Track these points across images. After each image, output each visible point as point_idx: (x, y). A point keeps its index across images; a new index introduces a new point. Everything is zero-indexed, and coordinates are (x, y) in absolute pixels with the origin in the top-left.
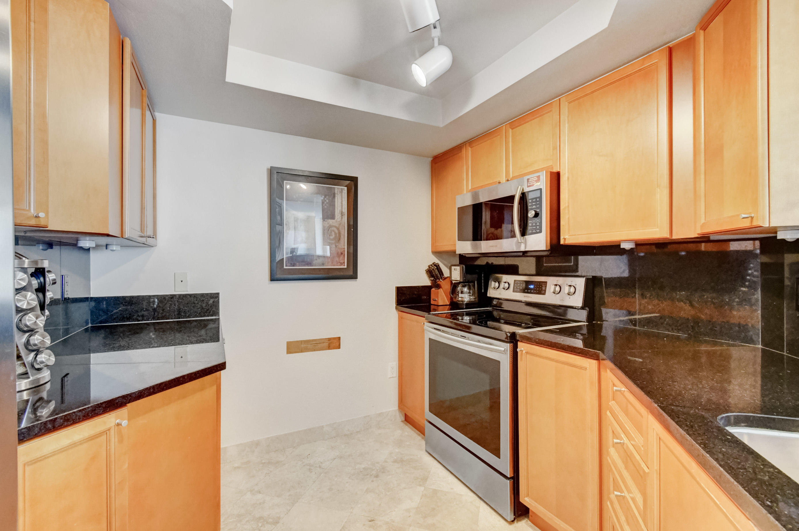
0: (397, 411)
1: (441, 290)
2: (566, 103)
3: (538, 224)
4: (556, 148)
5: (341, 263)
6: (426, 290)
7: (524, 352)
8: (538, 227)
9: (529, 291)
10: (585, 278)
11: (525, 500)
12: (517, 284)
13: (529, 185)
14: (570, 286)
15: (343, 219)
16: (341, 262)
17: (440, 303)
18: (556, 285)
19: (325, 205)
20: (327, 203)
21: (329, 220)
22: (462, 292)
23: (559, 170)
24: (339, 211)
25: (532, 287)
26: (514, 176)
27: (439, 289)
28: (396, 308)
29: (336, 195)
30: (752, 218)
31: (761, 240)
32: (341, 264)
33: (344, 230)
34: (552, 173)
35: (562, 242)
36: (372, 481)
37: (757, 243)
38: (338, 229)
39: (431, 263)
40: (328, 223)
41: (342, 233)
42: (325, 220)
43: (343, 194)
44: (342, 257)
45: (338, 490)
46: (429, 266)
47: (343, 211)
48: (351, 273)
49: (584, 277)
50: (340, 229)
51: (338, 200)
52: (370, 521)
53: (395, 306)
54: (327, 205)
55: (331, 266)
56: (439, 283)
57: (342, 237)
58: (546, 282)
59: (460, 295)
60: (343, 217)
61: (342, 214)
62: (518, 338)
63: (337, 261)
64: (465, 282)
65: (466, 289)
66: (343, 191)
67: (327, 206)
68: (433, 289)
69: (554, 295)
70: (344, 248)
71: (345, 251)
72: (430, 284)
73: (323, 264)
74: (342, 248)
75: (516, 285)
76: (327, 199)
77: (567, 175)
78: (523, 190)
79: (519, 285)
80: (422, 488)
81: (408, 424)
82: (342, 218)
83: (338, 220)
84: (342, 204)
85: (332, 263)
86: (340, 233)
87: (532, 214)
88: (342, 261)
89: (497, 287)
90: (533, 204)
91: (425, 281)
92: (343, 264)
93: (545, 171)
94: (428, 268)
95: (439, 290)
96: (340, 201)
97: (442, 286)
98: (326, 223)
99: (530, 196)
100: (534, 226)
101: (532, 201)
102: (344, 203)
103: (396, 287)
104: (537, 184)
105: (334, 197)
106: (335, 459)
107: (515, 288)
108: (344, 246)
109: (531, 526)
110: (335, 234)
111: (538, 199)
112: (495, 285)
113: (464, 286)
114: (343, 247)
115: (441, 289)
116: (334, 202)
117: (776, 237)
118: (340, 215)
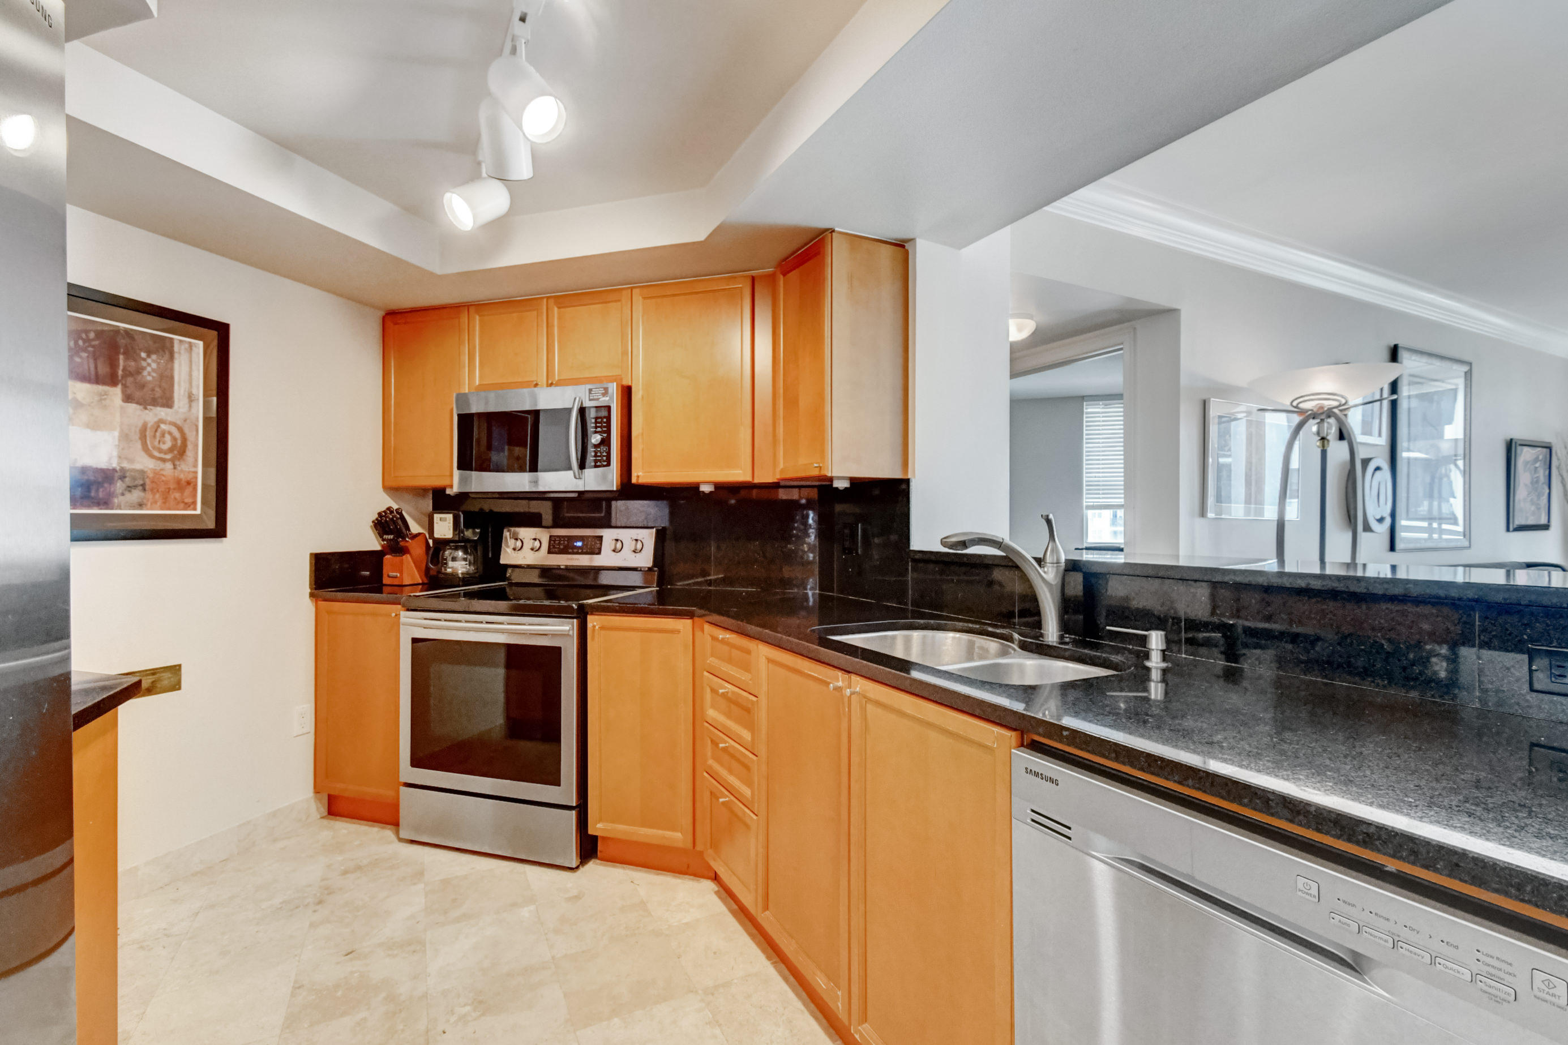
0: (313, 800)
1: (407, 558)
2: (641, 298)
3: (605, 454)
4: (627, 354)
5: (186, 504)
6: (372, 560)
7: (597, 627)
8: (605, 458)
9: (575, 551)
10: (655, 529)
11: (596, 827)
12: (555, 541)
13: (591, 398)
14: (636, 540)
15: (194, 411)
16: (186, 501)
17: (407, 581)
18: (617, 540)
19: (149, 374)
20: (154, 370)
21: (159, 409)
22: (454, 559)
23: (630, 384)
24: (182, 392)
25: (579, 544)
26: (562, 378)
27: (403, 555)
28: (312, 595)
29: (176, 355)
30: (820, 467)
31: (819, 487)
32: (187, 506)
33: (194, 433)
34: (623, 387)
35: (634, 480)
36: (315, 911)
37: (816, 490)
38: (180, 429)
39: (384, 509)
40: (156, 415)
41: (190, 436)
42: (149, 407)
43: (194, 355)
44: (188, 491)
45: (246, 948)
46: (380, 514)
47: (194, 391)
48: (211, 524)
49: (652, 528)
50: (186, 430)
51: (180, 365)
52: (347, 955)
53: (309, 591)
54: (154, 375)
55: (162, 509)
56: (402, 544)
57: (190, 446)
58: (601, 537)
59: (451, 564)
60: (194, 404)
61: (191, 398)
62: (587, 609)
63: (175, 499)
64: (458, 542)
65: (460, 554)
66: (194, 348)
67: (153, 377)
68: (388, 556)
69: (614, 553)
70: (196, 472)
71: (196, 478)
72: (378, 548)
73: (141, 505)
74: (189, 472)
75: (552, 542)
76: (154, 361)
77: (641, 393)
78: (582, 403)
79: (557, 542)
80: (422, 886)
81: (338, 818)
82: (190, 406)
83: (181, 410)
84: (190, 375)
85: (164, 503)
86: (184, 440)
87: (597, 440)
88: (189, 500)
89: (520, 546)
90: (598, 425)
91: (371, 542)
92: (192, 506)
93: (615, 384)
94: (377, 516)
95: (404, 557)
96: (185, 369)
97: (412, 551)
98: (151, 414)
99: (592, 414)
100: (599, 456)
101: (596, 421)
102: (195, 374)
103: (311, 554)
104: (604, 399)
105: (172, 357)
106: (197, 913)
107: (552, 547)
108: (195, 466)
109: (601, 864)
110: (174, 439)
111: (605, 420)
112: (516, 544)
113: (456, 548)
114: (193, 470)
115: (408, 555)
116: (172, 369)
117: (832, 485)
118: (186, 401)
